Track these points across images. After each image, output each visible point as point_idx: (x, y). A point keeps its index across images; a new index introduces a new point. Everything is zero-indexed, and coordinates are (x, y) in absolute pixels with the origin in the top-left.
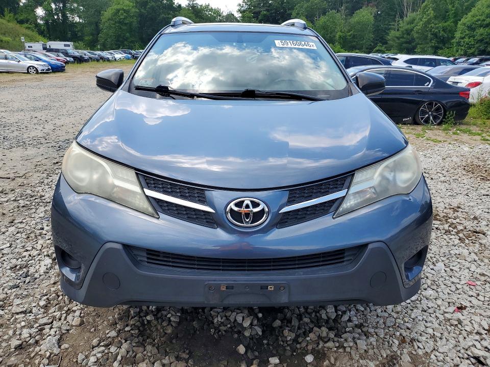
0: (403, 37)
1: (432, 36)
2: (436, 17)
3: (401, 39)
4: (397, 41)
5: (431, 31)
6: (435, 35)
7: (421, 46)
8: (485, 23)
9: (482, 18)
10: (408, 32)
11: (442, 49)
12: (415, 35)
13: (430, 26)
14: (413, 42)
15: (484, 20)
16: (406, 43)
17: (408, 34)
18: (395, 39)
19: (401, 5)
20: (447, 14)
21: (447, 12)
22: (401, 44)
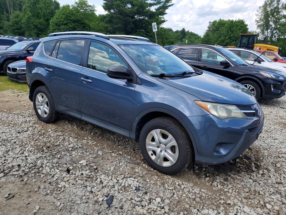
0: (14, 26)
1: (34, 27)
2: (33, 16)
3: (13, 27)
4: (11, 28)
5: (32, 24)
6: (36, 26)
7: (29, 32)
8: (64, 23)
9: (62, 20)
10: (17, 23)
11: (41, 35)
12: (23, 25)
13: (31, 21)
14: (22, 29)
15: (63, 21)
16: (17, 29)
17: (17, 24)
18: (9, 26)
19: (5, 4)
20: (39, 15)
21: (39, 14)
22: (14, 30)
